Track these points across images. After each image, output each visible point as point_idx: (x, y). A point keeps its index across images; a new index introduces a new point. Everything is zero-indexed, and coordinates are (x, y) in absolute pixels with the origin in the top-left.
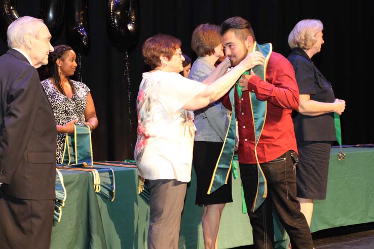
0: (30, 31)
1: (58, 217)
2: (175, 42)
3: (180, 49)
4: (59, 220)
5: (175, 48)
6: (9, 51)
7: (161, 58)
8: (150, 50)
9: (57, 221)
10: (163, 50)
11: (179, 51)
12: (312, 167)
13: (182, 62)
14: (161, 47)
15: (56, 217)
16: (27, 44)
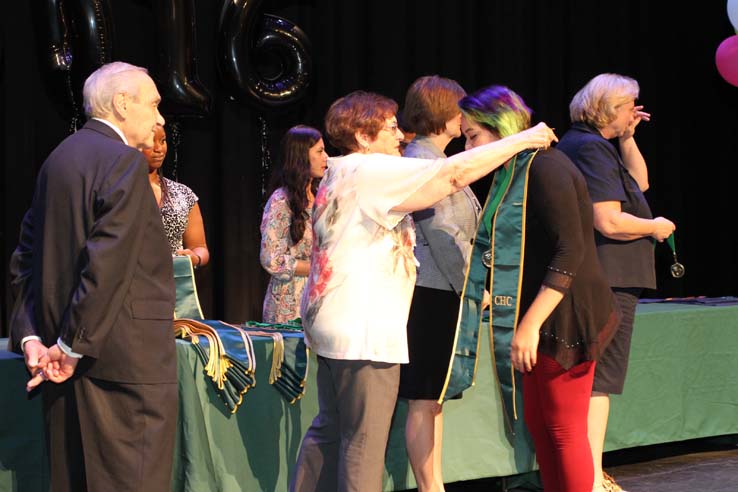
0: (123, 88)
2: (383, 107)
3: (394, 119)
5: (383, 118)
6: (87, 124)
7: (359, 137)
8: (337, 121)
10: (363, 121)
11: (391, 121)
13: (398, 144)
14: (358, 116)
16: (118, 110)
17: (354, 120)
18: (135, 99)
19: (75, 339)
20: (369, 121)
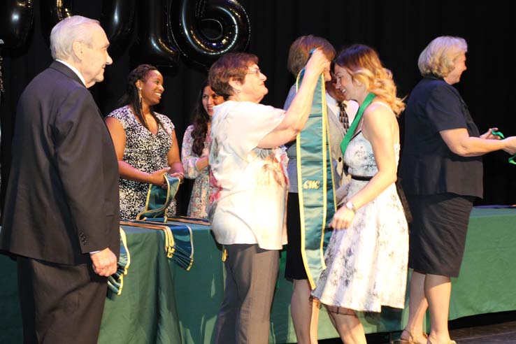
0: (81, 37)
1: (118, 288)
4: (120, 292)
6: (52, 65)
9: (117, 293)
12: (450, 232)
15: (116, 289)
16: (76, 54)
17: (226, 73)
20: (237, 71)
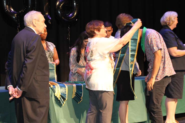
16: (34, 24)
18: (38, 21)
19: (21, 87)
